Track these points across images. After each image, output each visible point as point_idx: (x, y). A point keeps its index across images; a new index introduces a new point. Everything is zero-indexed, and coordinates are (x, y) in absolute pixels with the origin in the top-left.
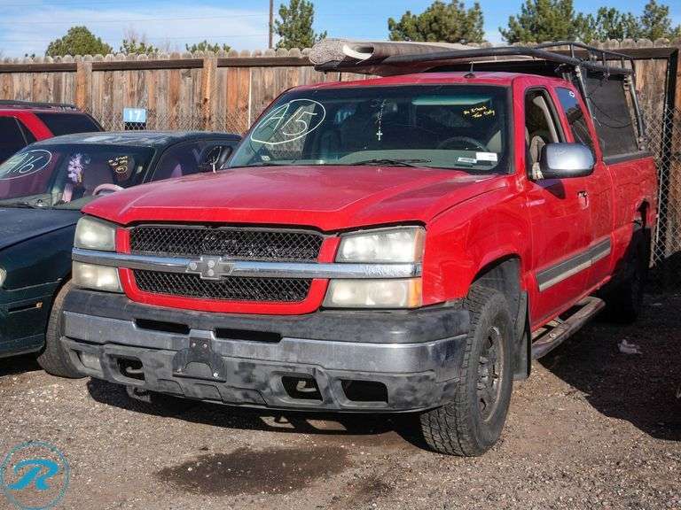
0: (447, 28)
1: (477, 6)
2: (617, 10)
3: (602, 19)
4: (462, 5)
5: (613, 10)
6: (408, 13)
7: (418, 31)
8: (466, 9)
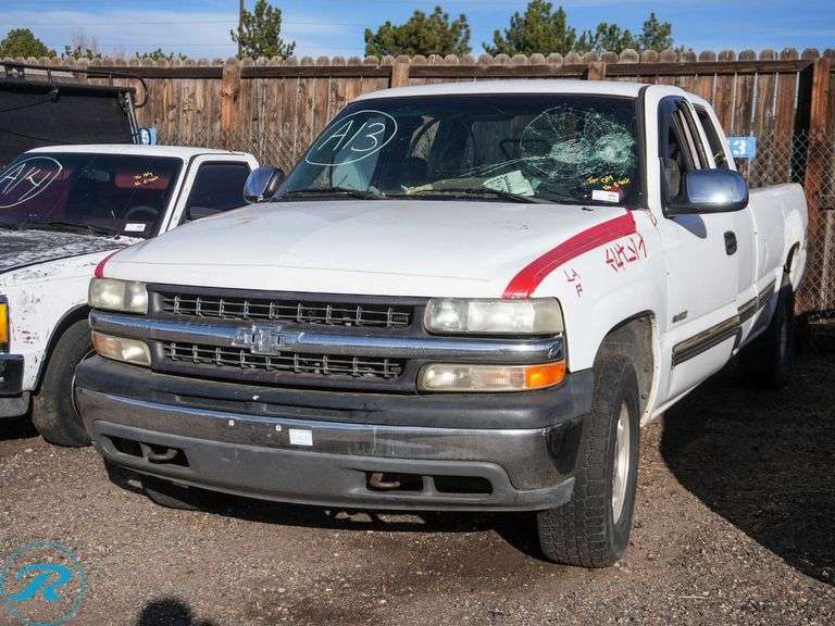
0: (425, 42)
1: (463, 18)
2: (618, 26)
3: (602, 36)
4: (446, 17)
5: (614, 27)
6: (388, 24)
7: (396, 44)
8: (451, 21)
